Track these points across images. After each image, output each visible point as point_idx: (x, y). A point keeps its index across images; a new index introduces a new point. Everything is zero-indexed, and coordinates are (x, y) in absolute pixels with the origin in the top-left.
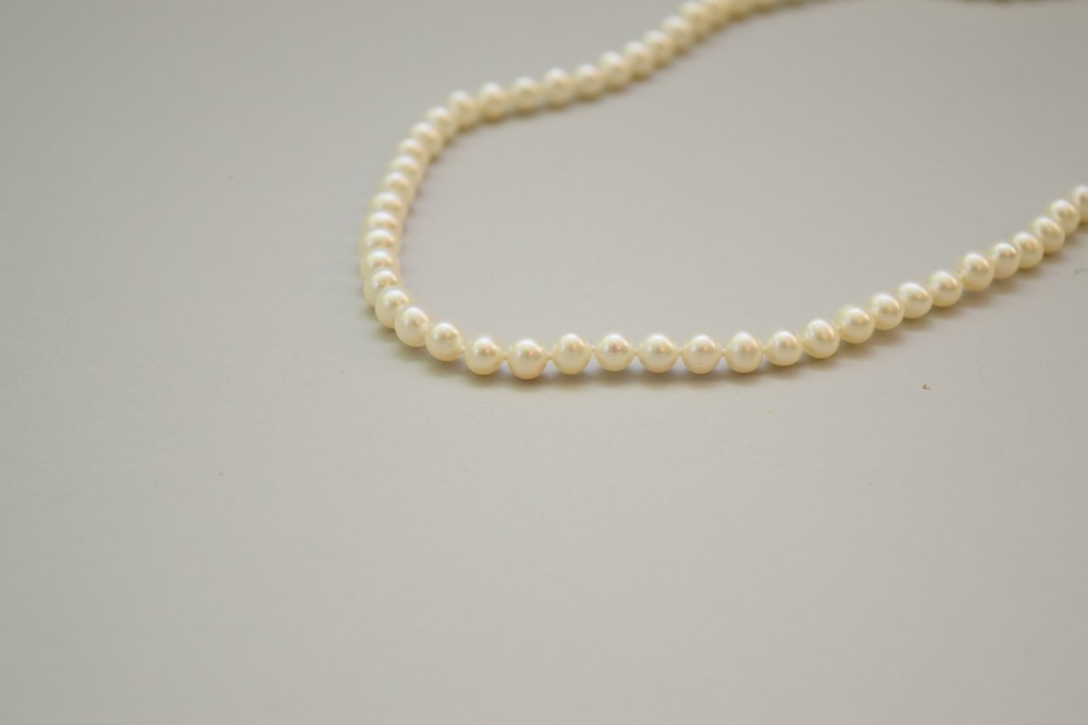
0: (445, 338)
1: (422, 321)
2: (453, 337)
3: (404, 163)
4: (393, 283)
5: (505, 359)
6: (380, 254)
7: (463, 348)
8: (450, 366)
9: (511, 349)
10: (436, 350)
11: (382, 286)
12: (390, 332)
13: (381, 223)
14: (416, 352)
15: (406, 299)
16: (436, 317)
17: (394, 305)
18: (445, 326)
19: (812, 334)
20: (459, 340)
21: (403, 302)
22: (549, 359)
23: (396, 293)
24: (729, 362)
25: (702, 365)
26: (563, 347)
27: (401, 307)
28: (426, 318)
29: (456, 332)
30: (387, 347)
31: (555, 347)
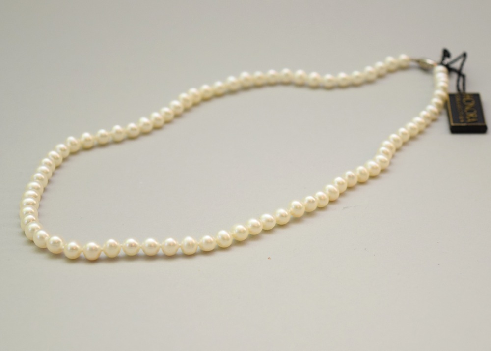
0: (56, 243)
1: (46, 236)
2: (59, 242)
3: (43, 168)
4: (33, 220)
5: (82, 251)
6: (29, 209)
7: (63, 247)
8: (59, 255)
9: (84, 247)
10: (52, 249)
11: (29, 221)
12: (32, 242)
13: (30, 195)
14: (43, 250)
15: (39, 227)
16: (51, 234)
17: (33, 230)
18: (56, 238)
19: (220, 237)
20: (62, 244)
21: (38, 228)
22: (102, 251)
23: (34, 225)
24: (182, 250)
25: (171, 252)
26: (108, 245)
27: (36, 230)
28: (47, 235)
29: (60, 240)
30: (30, 248)
31: (104, 246)
